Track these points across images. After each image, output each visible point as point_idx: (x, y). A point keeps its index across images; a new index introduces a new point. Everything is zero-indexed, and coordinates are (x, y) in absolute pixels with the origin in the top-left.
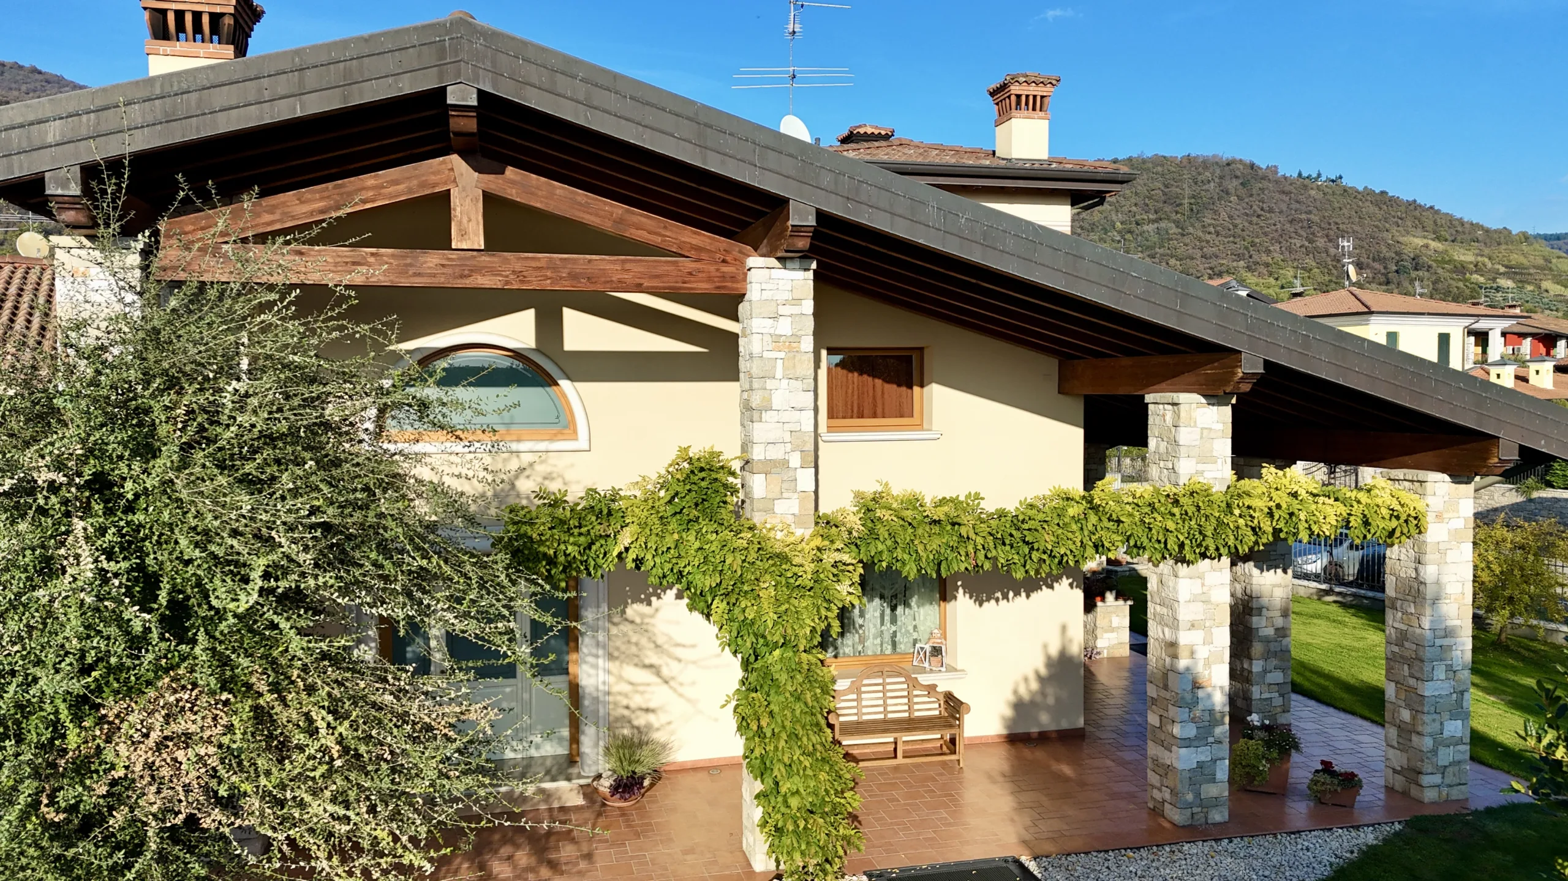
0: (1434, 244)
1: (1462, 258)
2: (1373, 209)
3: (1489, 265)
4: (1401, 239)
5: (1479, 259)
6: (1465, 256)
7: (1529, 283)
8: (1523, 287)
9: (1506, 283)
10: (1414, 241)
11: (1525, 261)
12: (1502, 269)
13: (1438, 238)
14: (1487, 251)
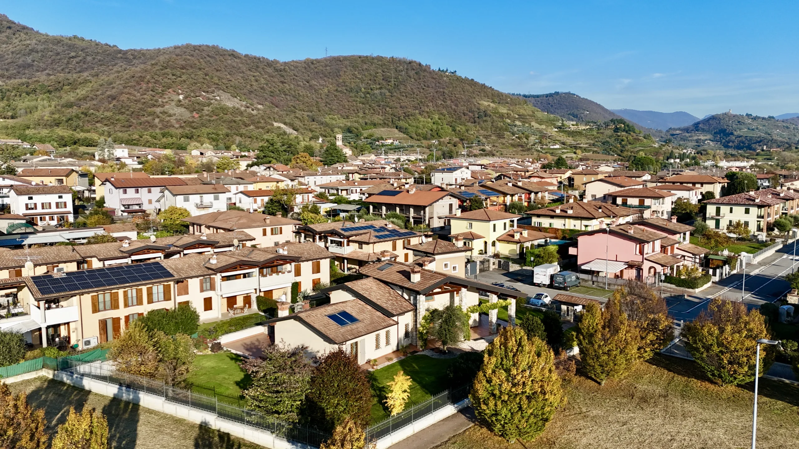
0: (492, 105)
1: (502, 111)
2: (469, 88)
3: (512, 114)
4: (479, 102)
5: (509, 112)
6: (503, 110)
7: (527, 123)
8: (524, 125)
9: (518, 123)
10: (485, 103)
11: (525, 113)
12: (517, 116)
13: (493, 102)
14: (511, 108)
